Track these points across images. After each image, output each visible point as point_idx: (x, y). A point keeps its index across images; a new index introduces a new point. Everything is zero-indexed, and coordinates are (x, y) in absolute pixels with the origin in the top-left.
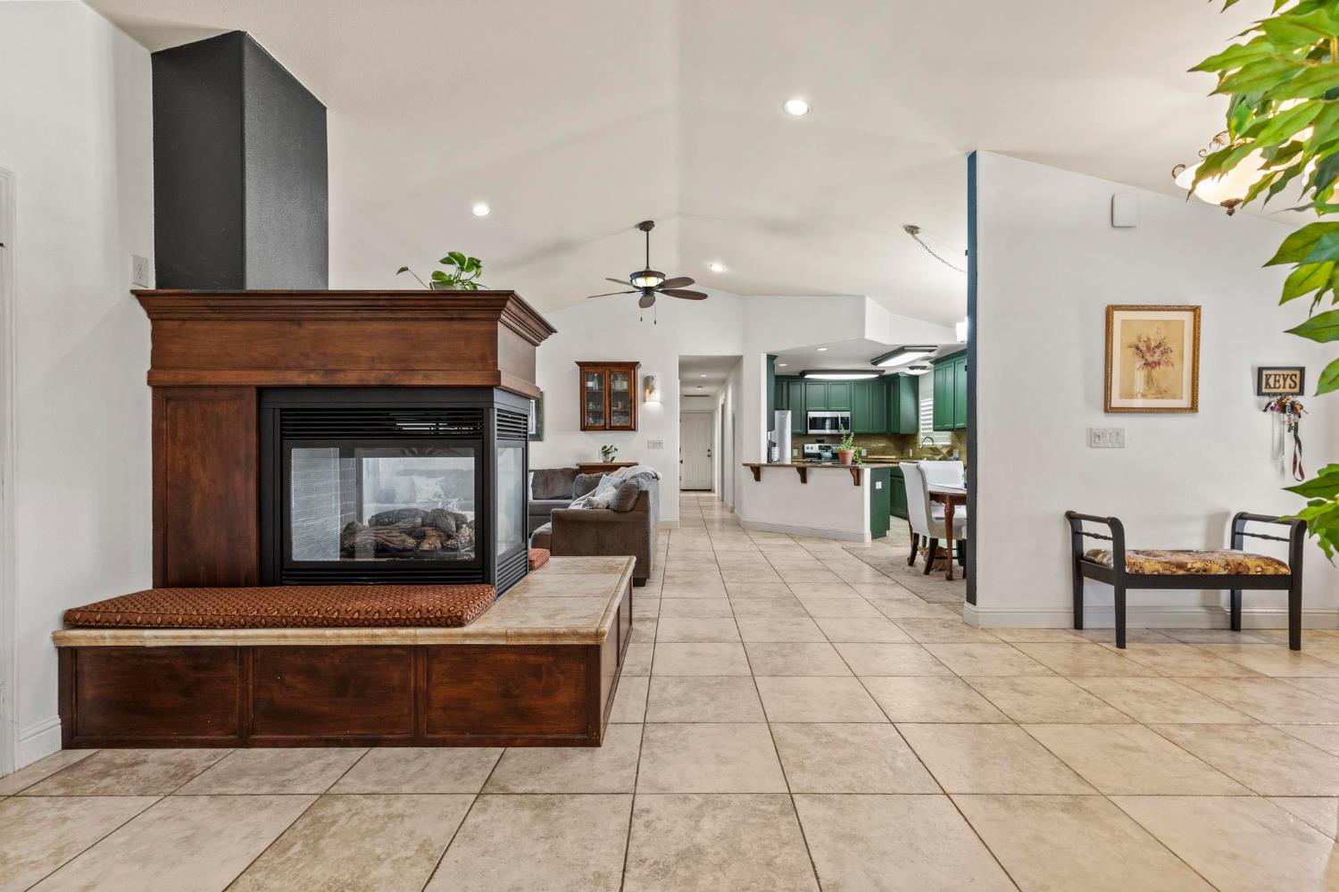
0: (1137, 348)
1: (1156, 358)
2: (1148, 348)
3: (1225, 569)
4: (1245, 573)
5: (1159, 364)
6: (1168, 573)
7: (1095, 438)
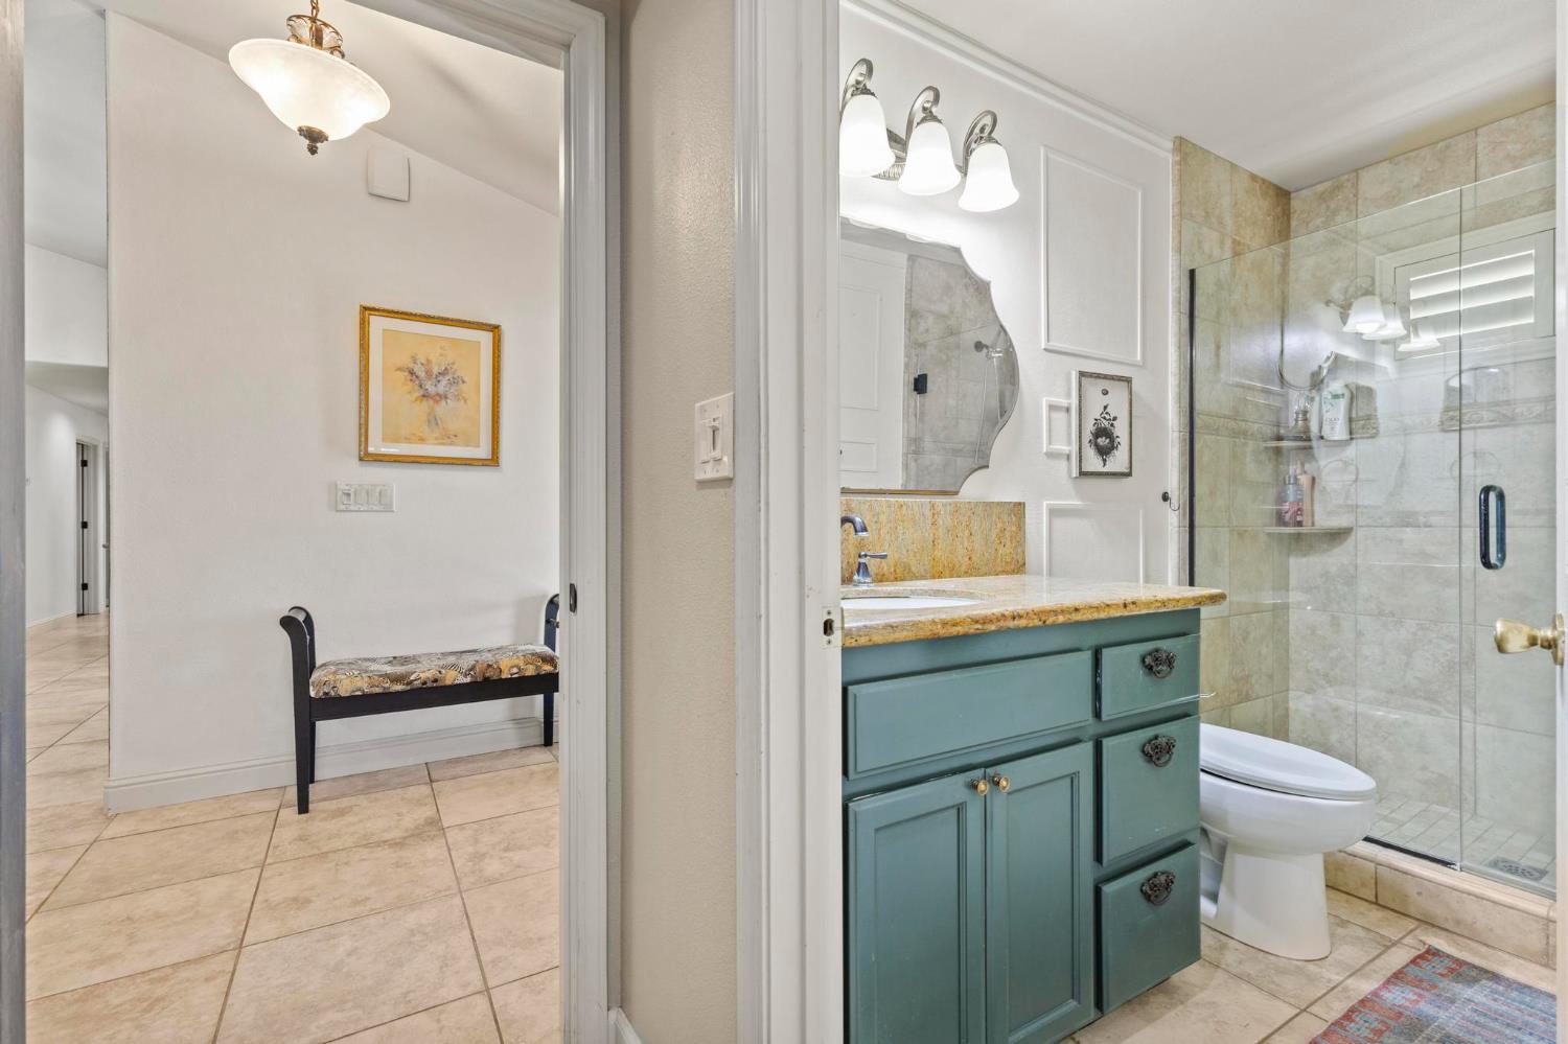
0: (412, 373)
1: (441, 388)
2: (429, 373)
3: (466, 675)
4: (495, 678)
5: (446, 398)
6: (377, 690)
7: (343, 499)
